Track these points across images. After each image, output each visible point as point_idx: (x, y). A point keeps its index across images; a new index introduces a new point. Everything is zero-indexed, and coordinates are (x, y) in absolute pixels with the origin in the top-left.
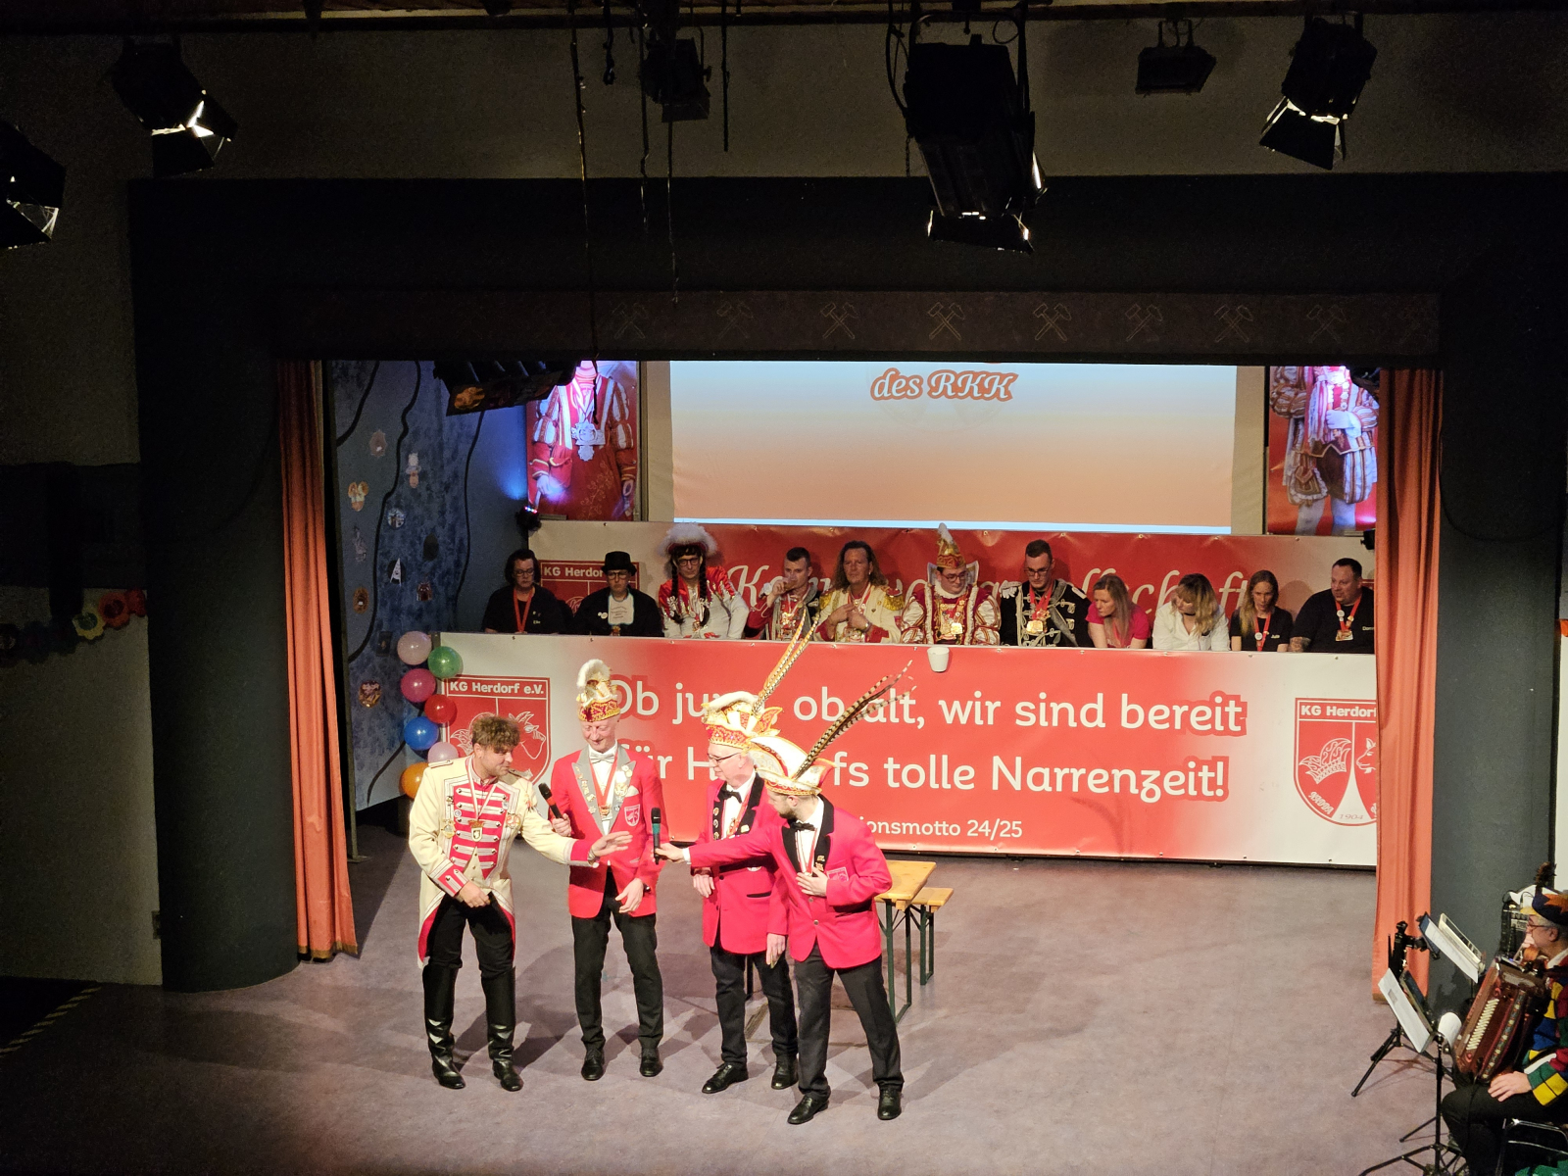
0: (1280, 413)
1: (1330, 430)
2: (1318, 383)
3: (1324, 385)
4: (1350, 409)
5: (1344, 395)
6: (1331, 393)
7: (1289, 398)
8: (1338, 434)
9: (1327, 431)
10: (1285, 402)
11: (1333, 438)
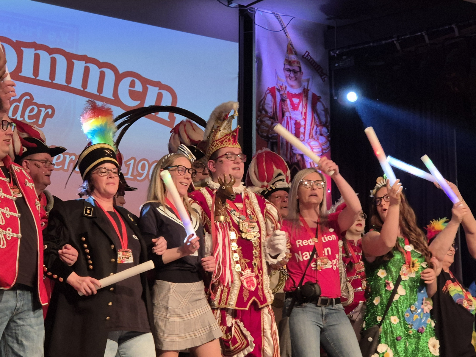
0: (262, 136)
1: (295, 154)
2: (285, 118)
3: (289, 119)
4: (306, 140)
5: (302, 130)
6: (293, 126)
7: (267, 126)
8: (299, 158)
9: (292, 155)
10: (265, 128)
11: (296, 161)
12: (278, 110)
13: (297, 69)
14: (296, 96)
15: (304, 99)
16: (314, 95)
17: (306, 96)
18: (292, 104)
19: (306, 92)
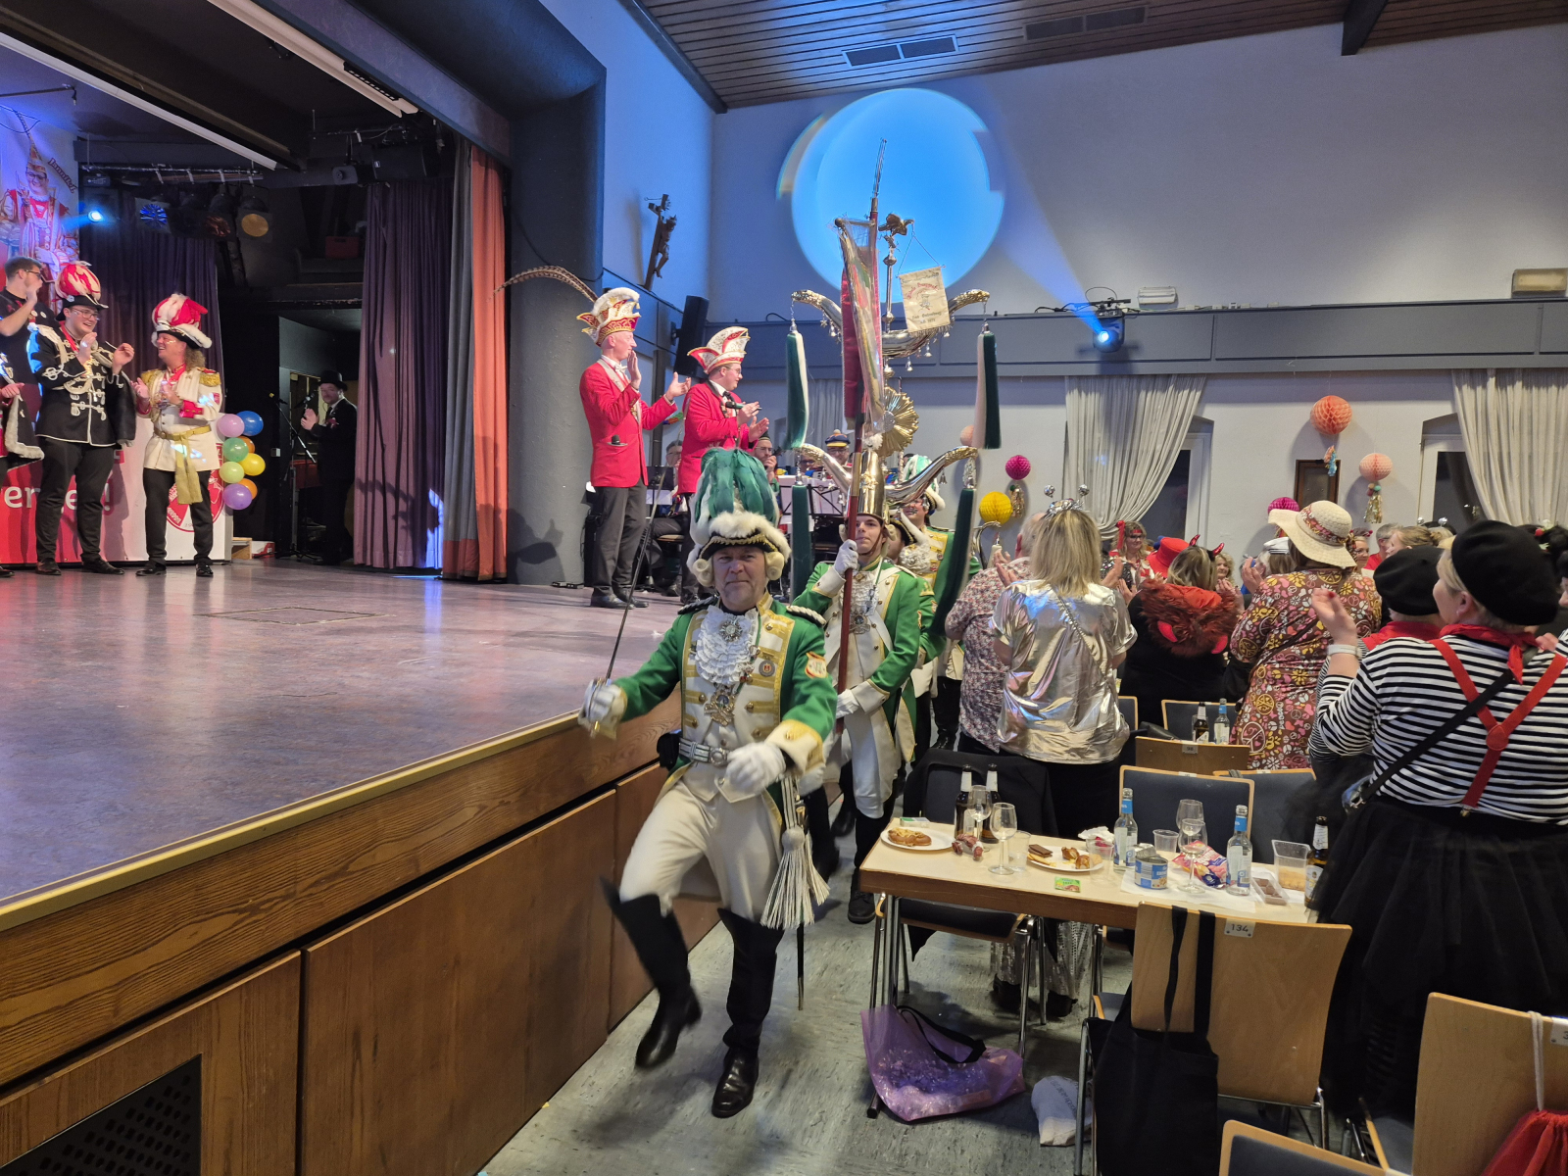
12: (19, 215)
13: (43, 176)
14: (40, 203)
15: (50, 207)
16: (61, 207)
17: (53, 205)
18: (36, 210)
19: (52, 200)
